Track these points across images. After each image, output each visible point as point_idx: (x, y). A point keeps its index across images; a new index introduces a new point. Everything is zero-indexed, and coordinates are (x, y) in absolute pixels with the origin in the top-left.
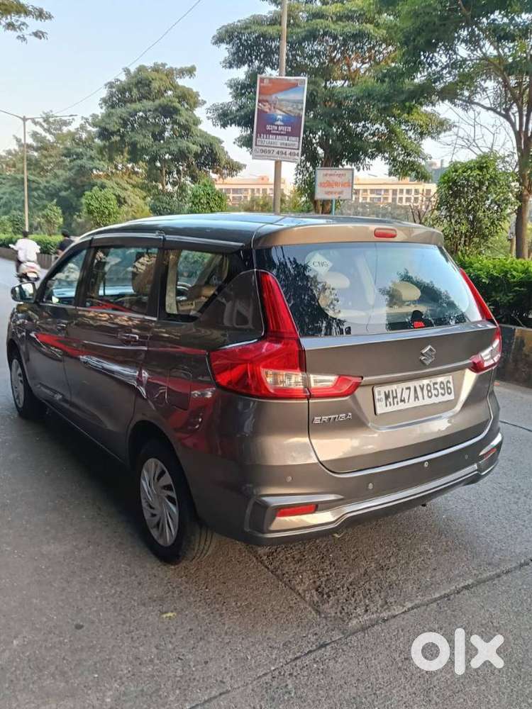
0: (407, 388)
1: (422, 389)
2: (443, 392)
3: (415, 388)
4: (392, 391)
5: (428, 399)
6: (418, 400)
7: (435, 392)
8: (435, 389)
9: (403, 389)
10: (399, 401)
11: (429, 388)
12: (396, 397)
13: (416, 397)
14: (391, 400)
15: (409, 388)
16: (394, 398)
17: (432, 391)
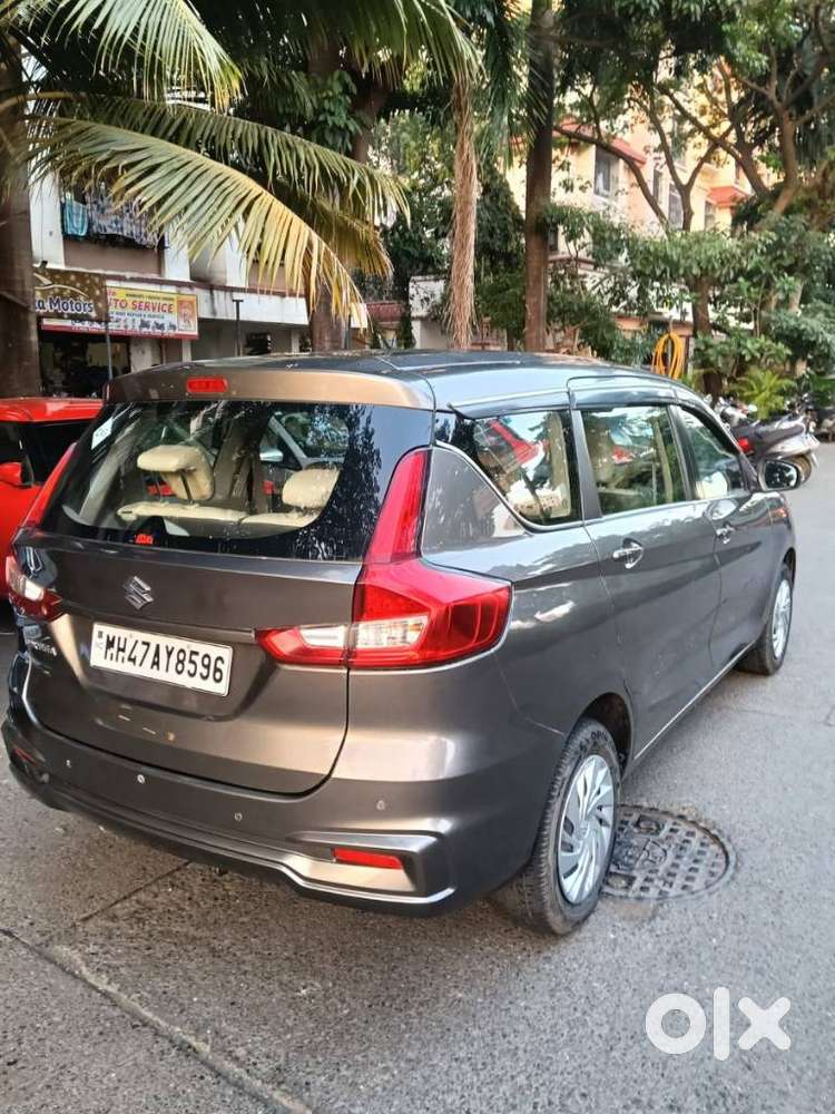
0: (144, 643)
1: (169, 654)
2: (205, 672)
3: (158, 647)
4: (119, 639)
5: (176, 674)
6: (158, 669)
7: (190, 667)
8: (192, 662)
9: (137, 642)
10: (126, 658)
11: (181, 656)
12: (123, 650)
13: (156, 663)
14: (114, 651)
15: (148, 644)
16: (119, 649)
17: (186, 663)
